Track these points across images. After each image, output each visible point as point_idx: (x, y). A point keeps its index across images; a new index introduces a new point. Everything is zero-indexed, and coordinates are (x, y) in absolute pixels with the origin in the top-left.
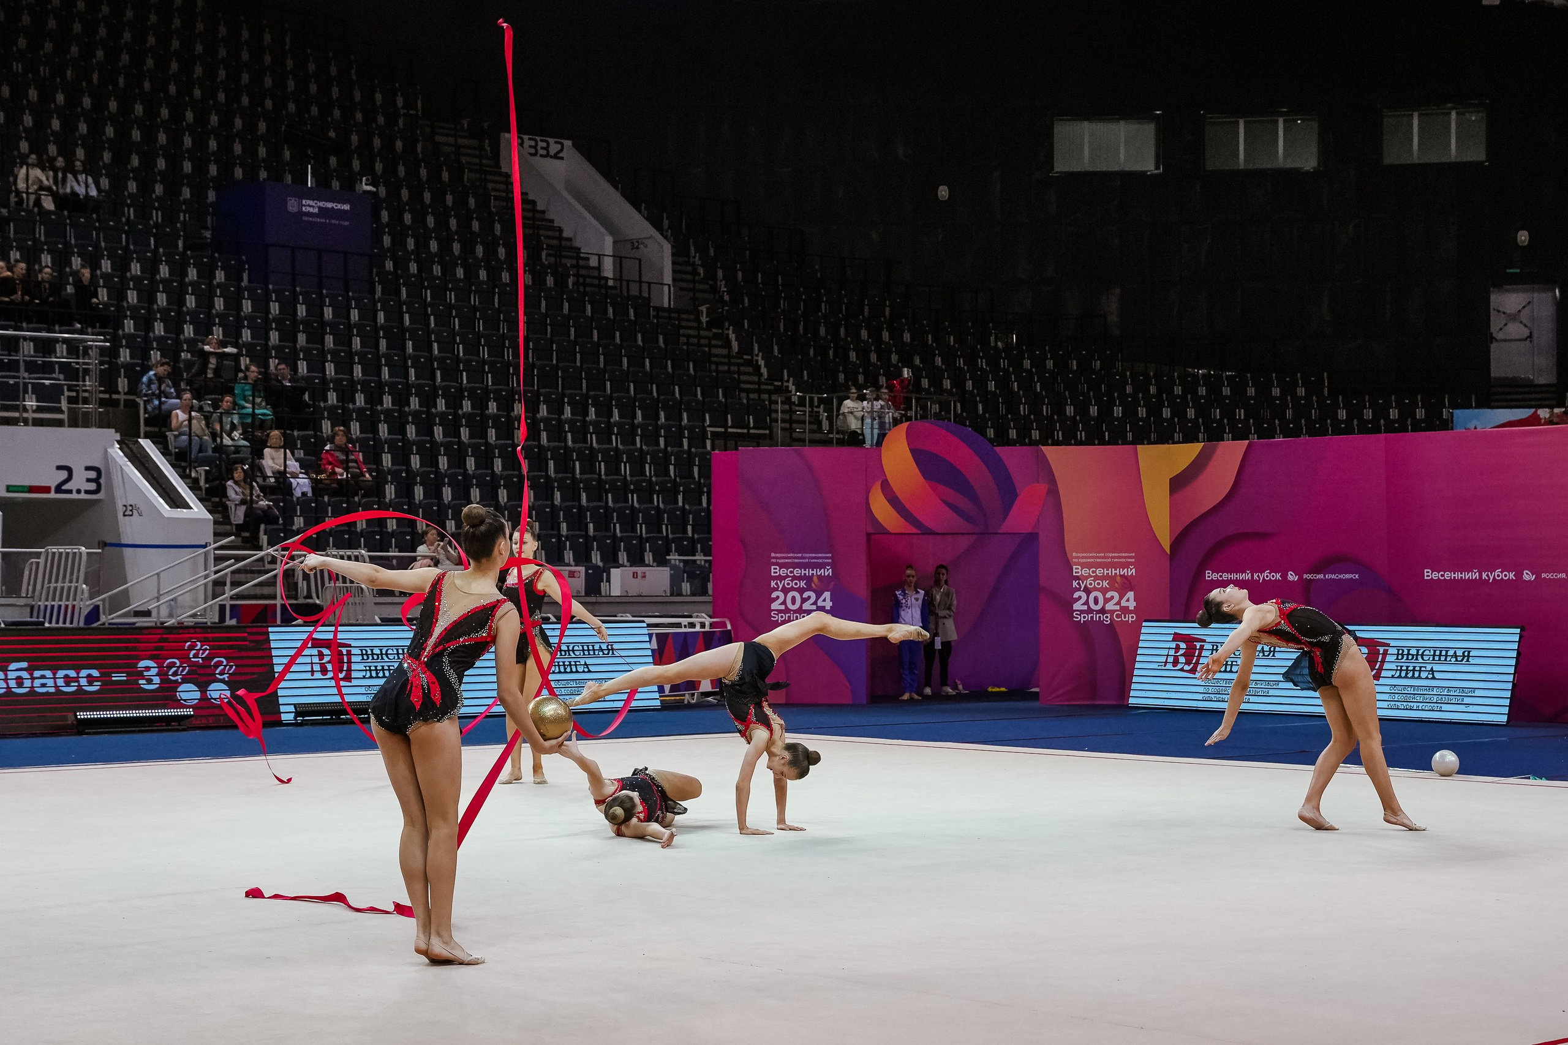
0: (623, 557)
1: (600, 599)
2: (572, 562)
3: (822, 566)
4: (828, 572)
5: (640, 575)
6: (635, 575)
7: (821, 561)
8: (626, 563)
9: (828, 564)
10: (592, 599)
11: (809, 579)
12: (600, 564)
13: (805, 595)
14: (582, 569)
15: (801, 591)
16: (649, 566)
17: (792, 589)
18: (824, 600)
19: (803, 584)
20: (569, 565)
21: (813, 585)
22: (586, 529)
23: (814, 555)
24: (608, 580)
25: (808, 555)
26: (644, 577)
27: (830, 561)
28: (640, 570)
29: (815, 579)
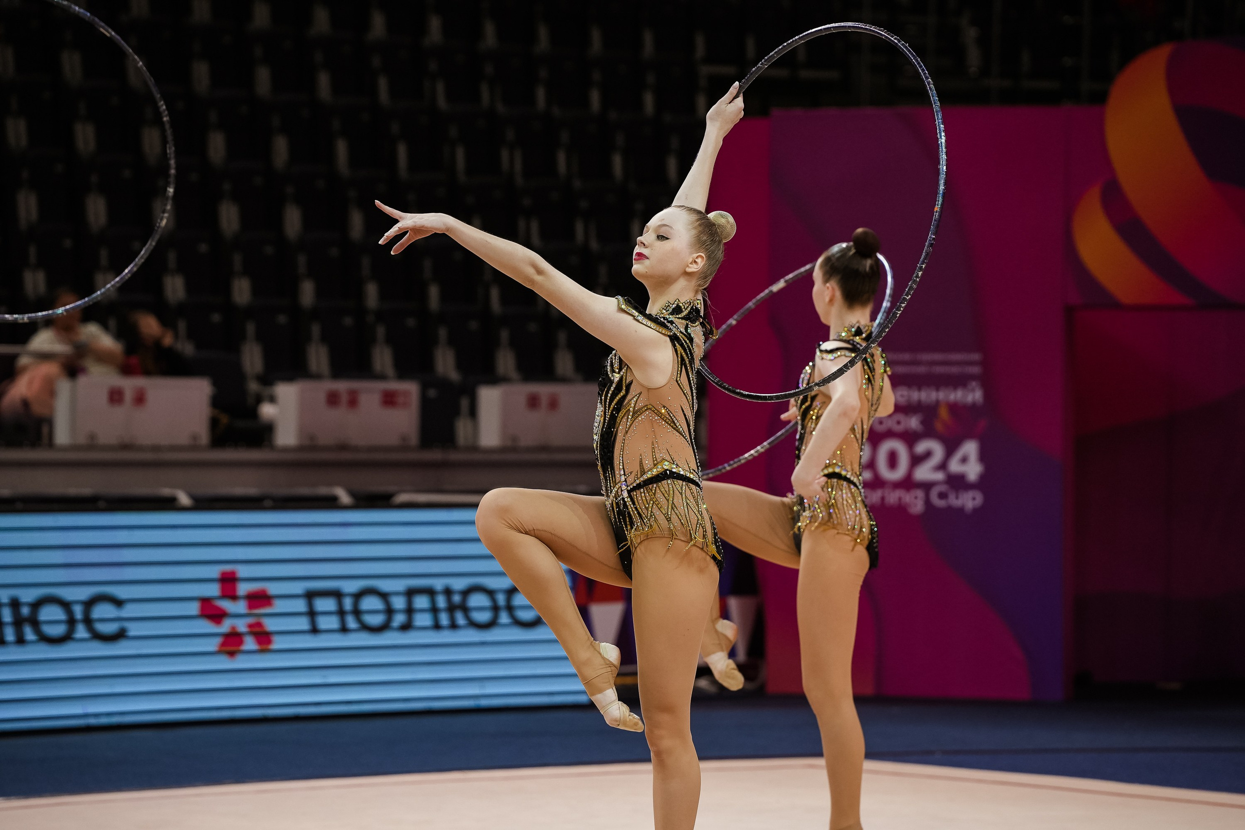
0: (506, 361)
1: (454, 456)
2: (390, 371)
3: (959, 381)
4: (974, 395)
5: (544, 401)
6: (533, 402)
7: (954, 370)
8: (513, 373)
9: (972, 377)
10: (435, 455)
11: (927, 412)
12: (454, 375)
13: (921, 447)
14: (411, 389)
15: (910, 438)
16: (563, 380)
17: (890, 434)
18: (964, 460)
19: (914, 423)
20: (382, 377)
21: (939, 426)
22: (423, 297)
23: (938, 357)
24: (473, 412)
25: (926, 357)
26: (553, 404)
27: (976, 370)
28: (544, 390)
29: (944, 413)
